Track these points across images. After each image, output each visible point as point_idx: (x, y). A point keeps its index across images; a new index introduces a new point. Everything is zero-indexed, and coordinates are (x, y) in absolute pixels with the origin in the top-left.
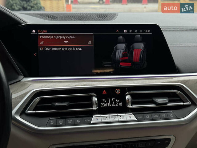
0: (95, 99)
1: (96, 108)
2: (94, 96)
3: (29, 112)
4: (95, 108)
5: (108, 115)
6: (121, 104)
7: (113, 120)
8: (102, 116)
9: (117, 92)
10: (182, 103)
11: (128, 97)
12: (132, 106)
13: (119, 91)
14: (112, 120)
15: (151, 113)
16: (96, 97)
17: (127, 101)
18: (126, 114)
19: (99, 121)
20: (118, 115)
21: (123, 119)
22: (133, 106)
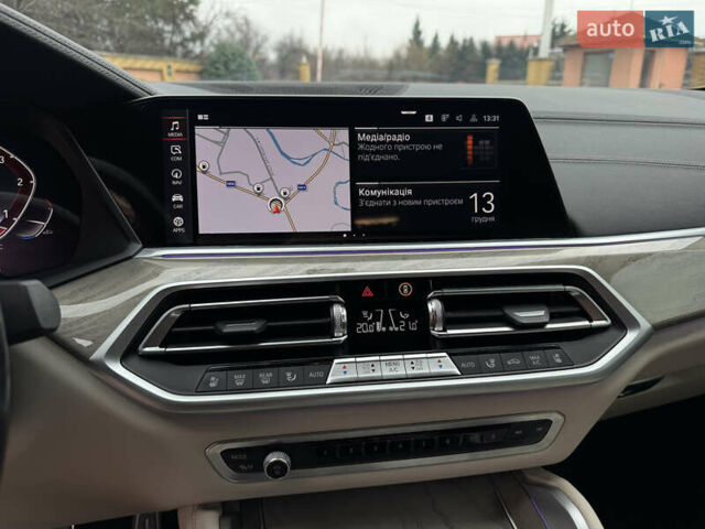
0: (339, 312)
1: (343, 339)
2: (339, 302)
3: (147, 349)
4: (341, 336)
5: (377, 358)
6: (413, 327)
7: (391, 373)
8: (358, 359)
9: (402, 290)
10: (587, 323)
11: (434, 306)
12: (444, 330)
13: (409, 290)
14: (387, 373)
15: (499, 352)
16: (344, 305)
17: (431, 317)
18: (429, 355)
19: (352, 375)
20: (406, 356)
21: (421, 371)
22: (450, 332)
